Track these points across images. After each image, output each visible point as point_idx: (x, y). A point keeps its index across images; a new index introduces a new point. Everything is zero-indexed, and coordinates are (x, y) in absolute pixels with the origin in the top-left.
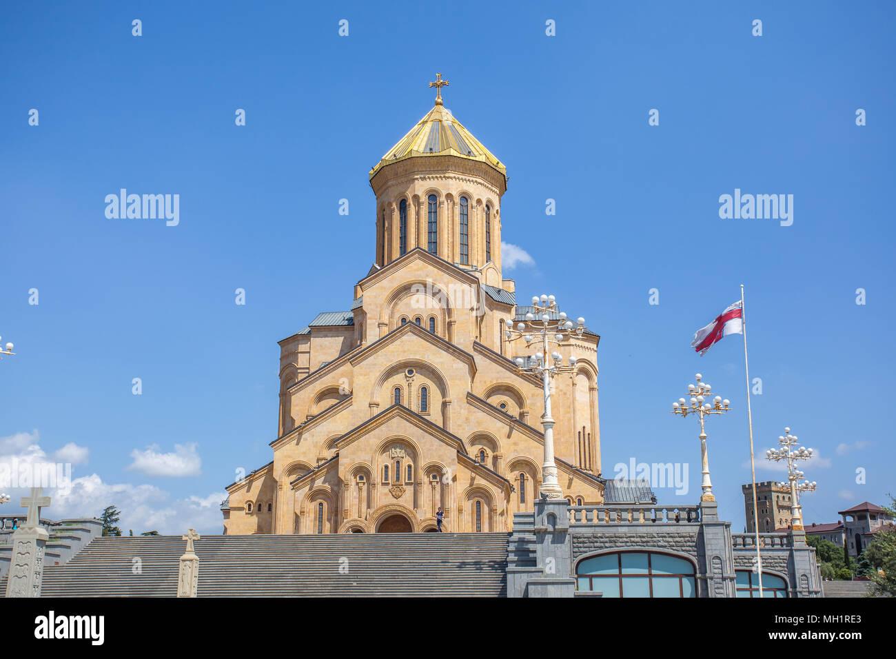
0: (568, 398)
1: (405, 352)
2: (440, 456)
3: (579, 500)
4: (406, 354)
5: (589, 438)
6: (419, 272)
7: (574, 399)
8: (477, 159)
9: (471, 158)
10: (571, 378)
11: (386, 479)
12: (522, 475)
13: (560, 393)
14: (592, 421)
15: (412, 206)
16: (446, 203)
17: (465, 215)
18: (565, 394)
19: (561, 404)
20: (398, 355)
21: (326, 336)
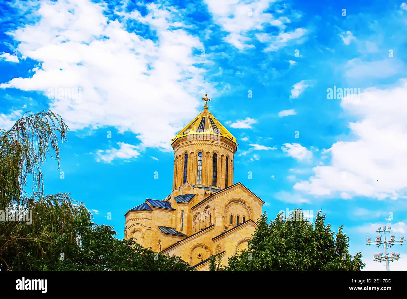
1: (247, 234)
6: (239, 194)
20: (245, 235)
21: (160, 212)
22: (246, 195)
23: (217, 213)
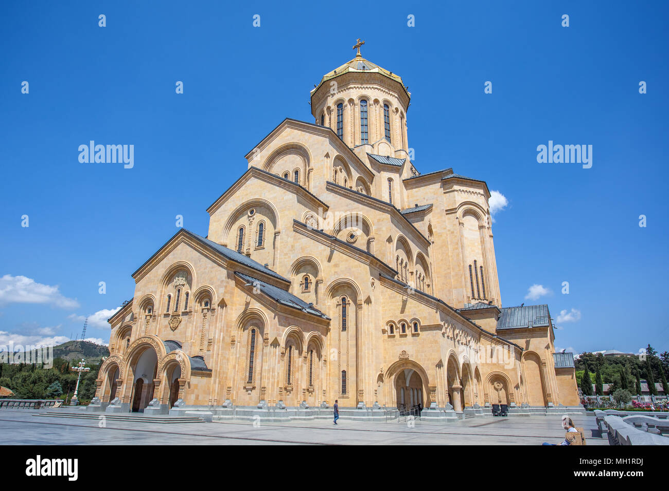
0: (456, 236)
1: (248, 194)
2: (209, 280)
3: (415, 325)
4: (248, 197)
5: (482, 270)
6: (287, 138)
7: (462, 236)
8: (371, 71)
9: (366, 71)
10: (457, 218)
11: (168, 309)
12: (344, 299)
13: (448, 233)
14: (484, 255)
15: (327, 115)
16: (349, 106)
17: (365, 112)
18: (453, 233)
19: (449, 243)
20: (243, 198)
22: (300, 133)
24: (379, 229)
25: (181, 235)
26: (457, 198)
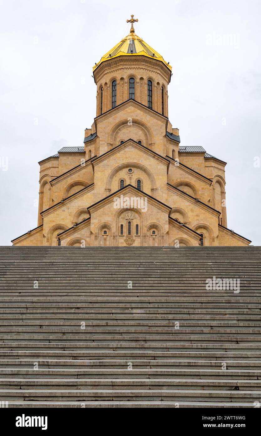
1: (127, 158)
2: (158, 219)
4: (128, 159)
6: (132, 114)
8: (158, 59)
9: (154, 58)
11: (122, 233)
15: (120, 84)
16: (140, 83)
17: (150, 91)
20: (123, 160)
21: (68, 158)
22: (142, 113)
23: (101, 141)
24: (203, 194)
25: (128, 188)
26: (213, 172)
